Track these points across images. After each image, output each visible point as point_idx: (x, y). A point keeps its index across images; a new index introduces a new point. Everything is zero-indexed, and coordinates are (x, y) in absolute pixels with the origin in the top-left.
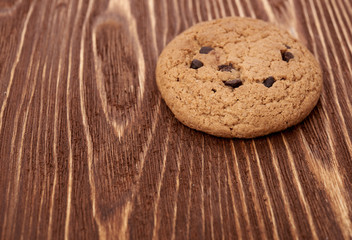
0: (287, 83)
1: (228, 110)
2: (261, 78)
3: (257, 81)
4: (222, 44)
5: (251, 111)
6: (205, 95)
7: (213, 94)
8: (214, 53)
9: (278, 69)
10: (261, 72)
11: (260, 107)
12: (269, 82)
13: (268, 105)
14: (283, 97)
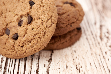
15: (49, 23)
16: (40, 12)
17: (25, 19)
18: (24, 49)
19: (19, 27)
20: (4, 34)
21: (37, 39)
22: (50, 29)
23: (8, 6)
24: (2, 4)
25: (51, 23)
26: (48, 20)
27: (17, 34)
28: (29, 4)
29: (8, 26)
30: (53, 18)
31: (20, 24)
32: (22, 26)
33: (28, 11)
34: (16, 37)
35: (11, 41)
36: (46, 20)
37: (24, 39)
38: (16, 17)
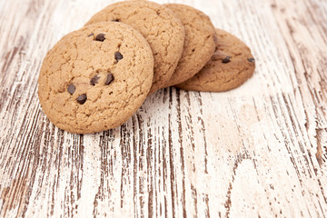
0: (123, 45)
1: (130, 89)
2: (114, 60)
3: (115, 63)
4: (70, 76)
5: (137, 74)
6: (112, 100)
7: (114, 95)
8: (78, 84)
9: (110, 47)
12: (118, 56)
13: (136, 63)
14: (134, 52)
15: (136, 92)
16: (128, 72)
17: (103, 77)
18: (90, 119)
19: (90, 86)
20: (64, 90)
21: (112, 110)
22: (136, 100)
23: (82, 51)
24: (73, 46)
25: (139, 92)
26: (136, 87)
27: (85, 95)
28: (114, 56)
29: (74, 81)
30: (143, 85)
31: (93, 82)
32: (96, 85)
33: (111, 67)
34: (82, 100)
35: (74, 104)
36: (134, 85)
37: (95, 105)
38: (90, 71)
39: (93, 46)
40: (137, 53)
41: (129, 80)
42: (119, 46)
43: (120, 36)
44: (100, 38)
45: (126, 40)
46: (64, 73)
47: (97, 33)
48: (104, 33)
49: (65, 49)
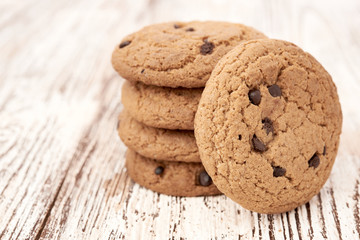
0: (289, 186)
1: (230, 162)
2: (277, 164)
3: (273, 163)
6: (231, 133)
7: (235, 139)
9: (297, 168)
10: (284, 158)
11: (250, 185)
12: (278, 172)
13: (257, 189)
14: (272, 194)
15: (223, 169)
16: (252, 172)
17: (266, 138)
19: (264, 116)
20: (278, 80)
21: (219, 126)
22: (212, 162)
25: (219, 171)
26: (228, 172)
27: (258, 104)
28: (282, 165)
31: (267, 123)
32: (261, 125)
33: (272, 155)
36: (232, 171)
37: (238, 109)
38: (282, 127)
39: (310, 147)
40: (268, 197)
41: (242, 168)
42: (290, 179)
43: (301, 187)
44: (314, 161)
45: (293, 192)
46: (300, 93)
47: (323, 160)
48: (317, 169)
49: (328, 109)
